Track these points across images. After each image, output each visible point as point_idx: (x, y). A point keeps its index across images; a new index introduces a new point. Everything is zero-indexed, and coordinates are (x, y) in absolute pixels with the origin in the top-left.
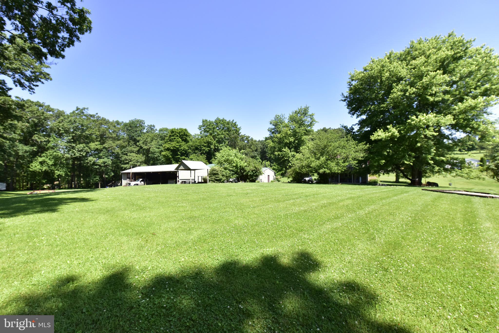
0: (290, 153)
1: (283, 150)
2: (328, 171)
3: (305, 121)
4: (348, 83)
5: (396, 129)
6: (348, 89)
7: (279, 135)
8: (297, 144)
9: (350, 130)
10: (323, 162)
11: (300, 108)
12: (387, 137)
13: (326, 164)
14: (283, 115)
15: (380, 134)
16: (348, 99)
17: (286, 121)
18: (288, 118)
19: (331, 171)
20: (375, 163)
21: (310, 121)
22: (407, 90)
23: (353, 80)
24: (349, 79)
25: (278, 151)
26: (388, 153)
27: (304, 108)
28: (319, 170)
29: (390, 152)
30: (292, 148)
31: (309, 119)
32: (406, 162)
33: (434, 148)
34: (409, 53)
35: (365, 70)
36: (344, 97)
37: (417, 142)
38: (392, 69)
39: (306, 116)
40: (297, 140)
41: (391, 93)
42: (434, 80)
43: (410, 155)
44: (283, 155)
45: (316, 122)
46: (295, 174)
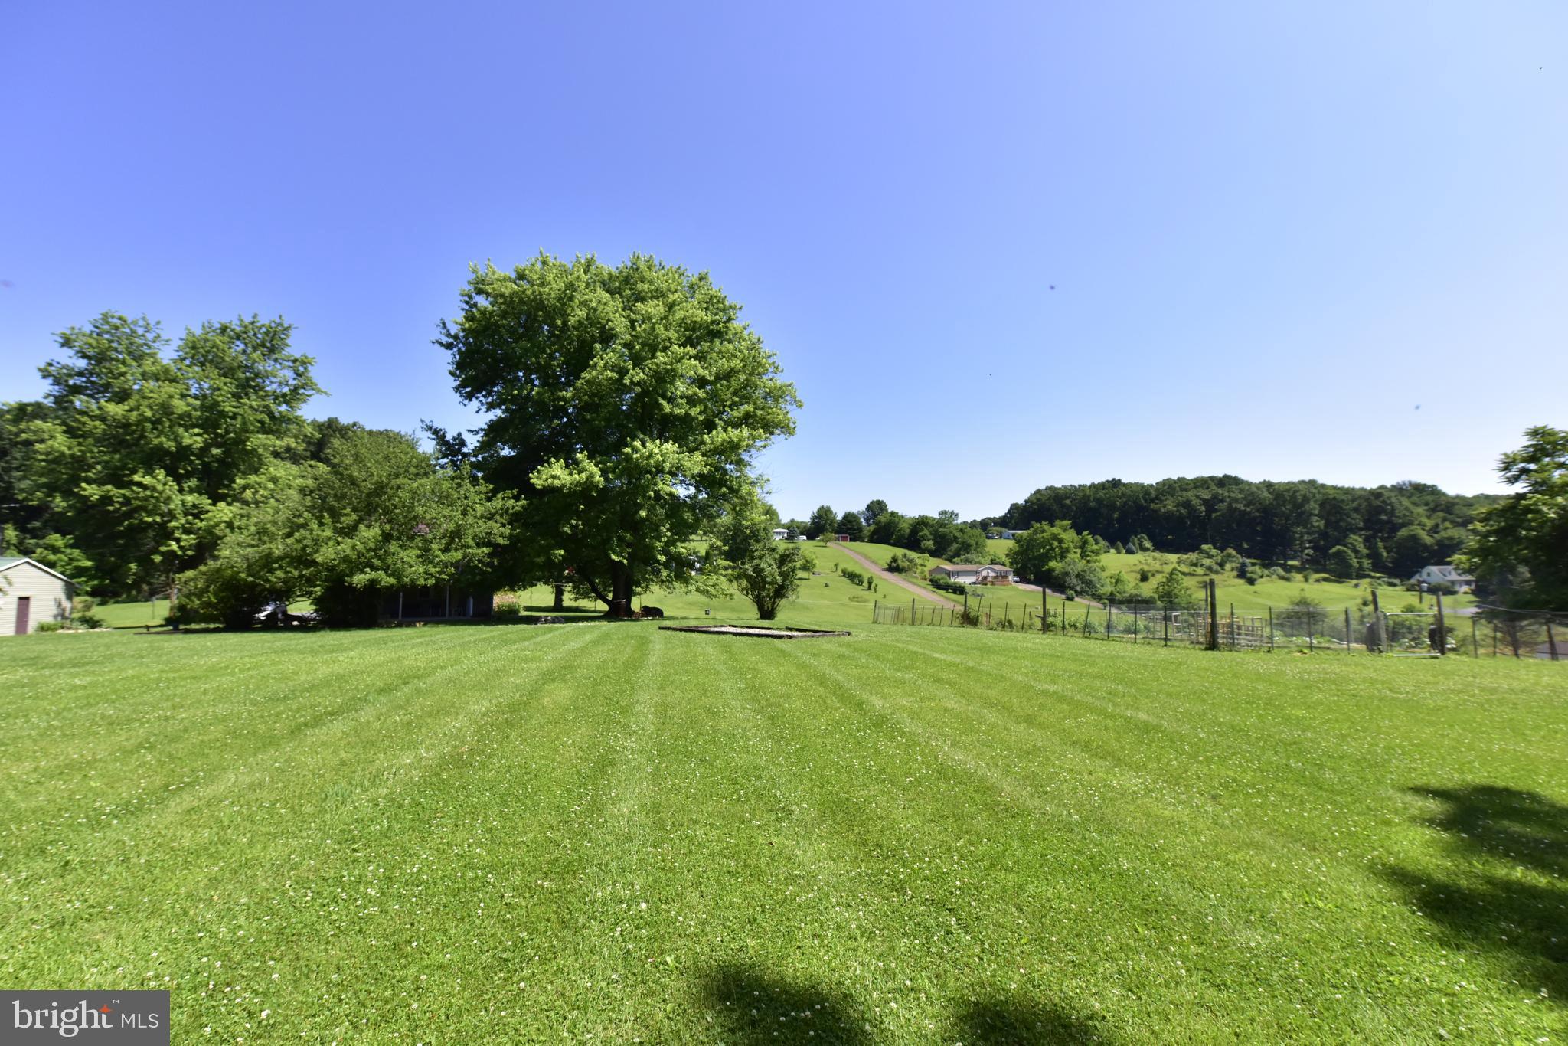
0: (177, 499)
1: (136, 478)
2: (387, 580)
3: (266, 376)
4: (463, 295)
5: (596, 465)
6: (463, 313)
7: (114, 409)
8: (217, 460)
9: (453, 445)
10: (372, 545)
11: (248, 319)
12: (576, 486)
13: (381, 553)
14: (152, 323)
15: (555, 474)
16: (461, 345)
17: (167, 355)
18: (176, 343)
19: (399, 578)
20: (539, 556)
21: (292, 382)
22: (627, 372)
23: (479, 292)
24: (470, 283)
25: (100, 482)
26: (574, 528)
27: (267, 323)
28: (351, 574)
29: (577, 525)
30: (188, 475)
31: (289, 374)
32: (614, 557)
33: (668, 526)
34: (627, 280)
35: (521, 276)
36: (449, 335)
37: (641, 507)
38: (594, 304)
39: (276, 360)
40: (218, 446)
41: (588, 366)
42: (679, 365)
43: (621, 539)
44: (135, 503)
45: (319, 391)
46: (220, 589)
